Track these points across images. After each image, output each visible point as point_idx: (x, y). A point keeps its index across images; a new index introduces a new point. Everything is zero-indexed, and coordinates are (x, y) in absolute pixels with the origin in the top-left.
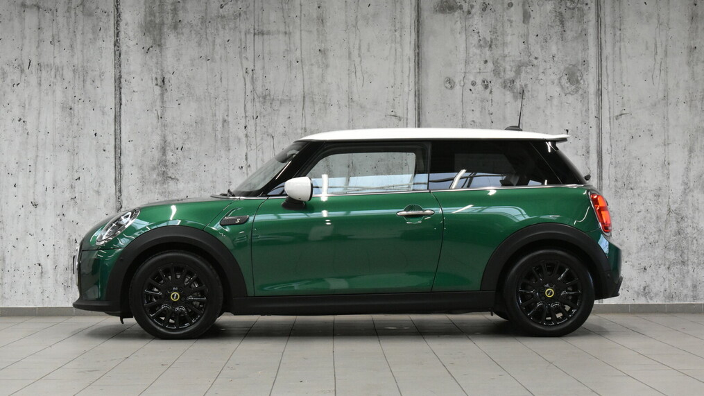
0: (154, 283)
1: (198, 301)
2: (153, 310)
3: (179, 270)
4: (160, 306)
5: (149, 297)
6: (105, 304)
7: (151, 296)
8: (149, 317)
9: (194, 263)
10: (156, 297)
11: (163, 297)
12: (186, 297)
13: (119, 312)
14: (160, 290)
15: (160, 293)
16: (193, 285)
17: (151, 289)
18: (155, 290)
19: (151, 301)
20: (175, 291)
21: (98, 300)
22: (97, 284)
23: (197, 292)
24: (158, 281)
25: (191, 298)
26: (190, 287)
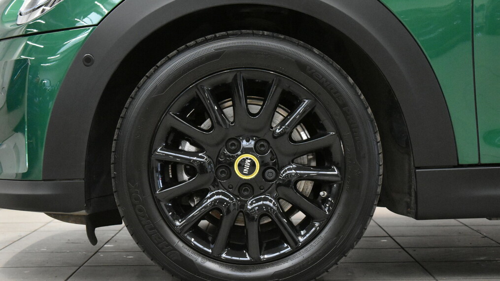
0: (184, 126)
1: (309, 178)
2: (181, 206)
3: (257, 89)
4: (202, 194)
5: (170, 169)
6: (43, 191)
7: (175, 165)
8: (172, 227)
9: (303, 66)
10: (192, 170)
11: (209, 168)
12: (278, 168)
13: (83, 212)
14: (201, 148)
15: (203, 158)
16: (295, 132)
17: (174, 144)
18: (188, 147)
19: (175, 180)
20: (247, 151)
21: (25, 177)
22: (18, 129)
23: (307, 153)
24: (197, 121)
25: (290, 171)
26: (291, 139)
